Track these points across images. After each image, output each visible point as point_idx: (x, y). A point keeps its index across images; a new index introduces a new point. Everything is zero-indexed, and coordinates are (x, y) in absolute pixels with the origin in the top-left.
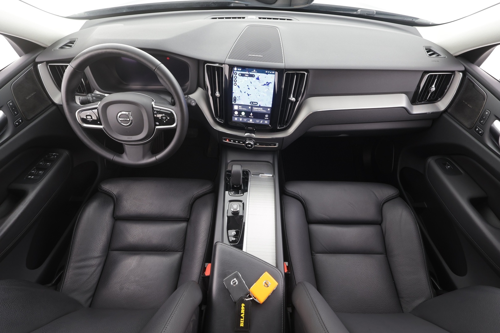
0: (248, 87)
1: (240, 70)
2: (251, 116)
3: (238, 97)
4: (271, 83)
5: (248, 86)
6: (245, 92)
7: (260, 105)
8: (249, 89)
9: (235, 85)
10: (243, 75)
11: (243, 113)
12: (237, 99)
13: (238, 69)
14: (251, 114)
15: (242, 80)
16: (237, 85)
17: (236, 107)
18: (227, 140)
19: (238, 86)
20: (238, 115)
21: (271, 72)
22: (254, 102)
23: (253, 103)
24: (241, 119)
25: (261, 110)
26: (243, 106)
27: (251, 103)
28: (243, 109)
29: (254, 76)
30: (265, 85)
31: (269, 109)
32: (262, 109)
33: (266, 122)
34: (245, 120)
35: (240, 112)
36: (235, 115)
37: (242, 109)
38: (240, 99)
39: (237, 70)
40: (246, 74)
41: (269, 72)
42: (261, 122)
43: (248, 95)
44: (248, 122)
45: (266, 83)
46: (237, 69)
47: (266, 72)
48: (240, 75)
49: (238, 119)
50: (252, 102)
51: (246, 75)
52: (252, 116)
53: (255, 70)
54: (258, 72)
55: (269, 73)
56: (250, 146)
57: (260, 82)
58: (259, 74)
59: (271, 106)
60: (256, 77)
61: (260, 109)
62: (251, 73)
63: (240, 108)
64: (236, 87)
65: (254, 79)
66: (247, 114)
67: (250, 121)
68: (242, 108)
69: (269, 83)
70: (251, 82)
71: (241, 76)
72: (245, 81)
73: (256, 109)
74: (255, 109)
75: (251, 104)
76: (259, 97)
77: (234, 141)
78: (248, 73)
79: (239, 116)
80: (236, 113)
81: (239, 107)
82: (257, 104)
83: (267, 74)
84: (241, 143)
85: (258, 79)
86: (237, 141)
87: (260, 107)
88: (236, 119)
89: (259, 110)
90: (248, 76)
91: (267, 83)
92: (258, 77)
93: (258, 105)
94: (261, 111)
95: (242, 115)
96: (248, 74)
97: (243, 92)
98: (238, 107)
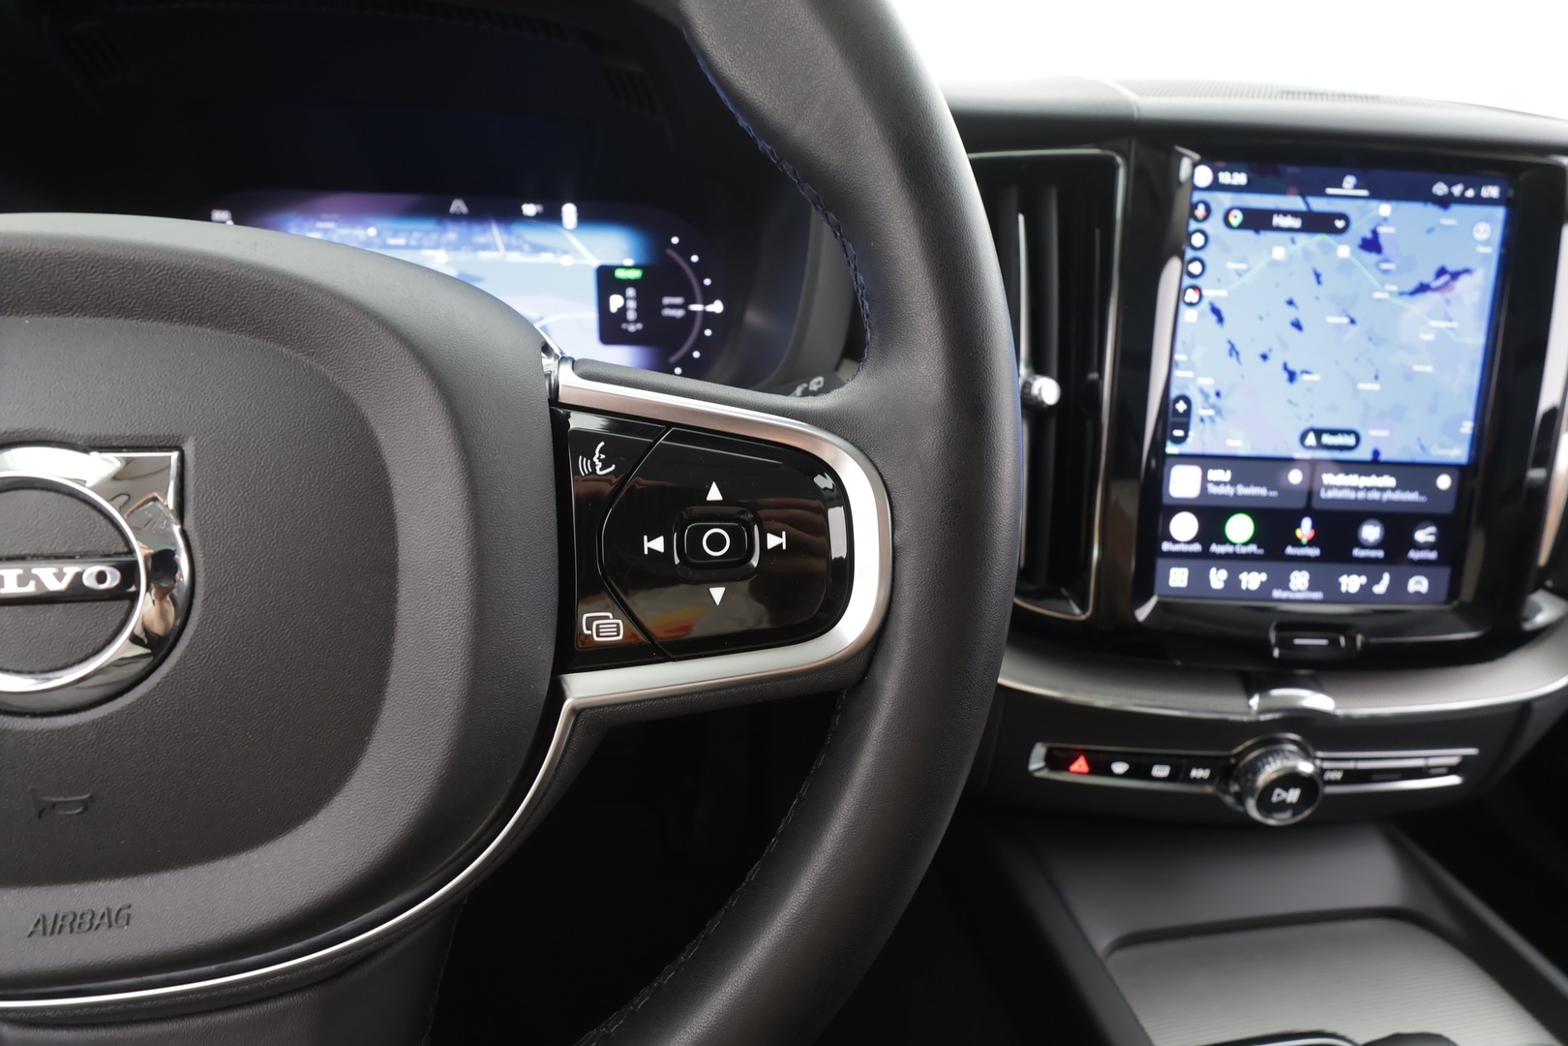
0: (1291, 314)
1: (1240, 179)
2: (1297, 543)
3: (1206, 396)
4: (1467, 271)
5: (1290, 303)
6: (1264, 357)
7: (1376, 453)
8: (1297, 325)
9: (1191, 304)
10: (1257, 221)
11: (1240, 529)
12: (1199, 410)
13: (1225, 178)
14: (1305, 530)
15: (1243, 260)
16: (1205, 305)
17: (1183, 483)
18: (1080, 765)
19: (1216, 311)
20: (1197, 547)
21: (1470, 193)
22: (1334, 432)
23: (1327, 439)
24: (1223, 574)
25: (1382, 490)
26: (1244, 466)
27: (1311, 440)
28: (1242, 490)
29: (1340, 224)
30: (1423, 288)
31: (1444, 482)
32: (1389, 481)
33: (1418, 584)
34: (1252, 580)
35: (1212, 516)
36: (1175, 542)
37: (1229, 491)
38: (1219, 412)
39: (1216, 186)
40: (1285, 213)
41: (1457, 190)
42: (1380, 588)
43: (1292, 376)
44: (1277, 594)
45: (1428, 277)
46: (1216, 178)
47: (1440, 189)
48: (1236, 218)
49: (1199, 579)
50: (1319, 433)
51: (1278, 220)
52: (1311, 543)
53: (1350, 181)
54: (1378, 194)
55: (1462, 200)
56: (1293, 796)
57: (1386, 272)
58: (1385, 209)
59: (1459, 453)
60: (1361, 229)
61: (1373, 481)
62: (1318, 204)
63: (1217, 483)
64: (1201, 316)
65: (1344, 249)
66: (1274, 527)
67: (1292, 585)
68: (1233, 483)
69: (1455, 275)
70: (1318, 276)
71: (1242, 226)
72: (1274, 263)
73: (1341, 488)
74: (1338, 486)
75: (1310, 448)
76: (1375, 387)
77: (1140, 770)
78: (1295, 202)
79: (1206, 555)
80: (1184, 527)
81: (1215, 474)
82: (1350, 440)
83: (1445, 202)
84: (1201, 781)
85: (1372, 244)
86: (1162, 760)
87: (1375, 465)
88: (1178, 577)
89: (1368, 489)
90: (1296, 223)
91: (1441, 272)
92: (1375, 233)
93: (1363, 453)
94: (1388, 496)
95: (1224, 540)
96: (1295, 214)
97: (1249, 353)
98: (1205, 480)
